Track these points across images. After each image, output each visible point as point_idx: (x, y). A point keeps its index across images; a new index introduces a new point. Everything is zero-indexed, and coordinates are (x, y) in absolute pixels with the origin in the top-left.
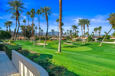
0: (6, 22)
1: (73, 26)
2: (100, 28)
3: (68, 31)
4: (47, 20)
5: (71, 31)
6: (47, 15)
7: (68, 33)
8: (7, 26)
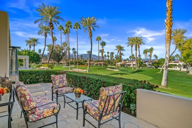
0: (29, 39)
1: (117, 47)
2: (151, 50)
3: (108, 53)
4: (91, 36)
5: (112, 53)
6: (90, 29)
7: (108, 56)
8: (30, 46)
